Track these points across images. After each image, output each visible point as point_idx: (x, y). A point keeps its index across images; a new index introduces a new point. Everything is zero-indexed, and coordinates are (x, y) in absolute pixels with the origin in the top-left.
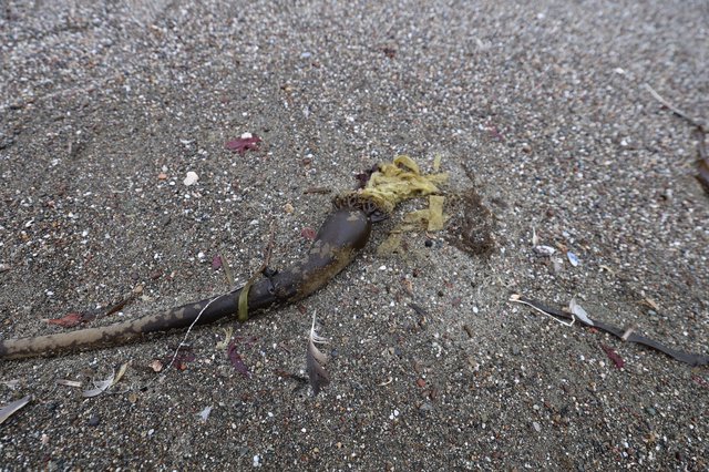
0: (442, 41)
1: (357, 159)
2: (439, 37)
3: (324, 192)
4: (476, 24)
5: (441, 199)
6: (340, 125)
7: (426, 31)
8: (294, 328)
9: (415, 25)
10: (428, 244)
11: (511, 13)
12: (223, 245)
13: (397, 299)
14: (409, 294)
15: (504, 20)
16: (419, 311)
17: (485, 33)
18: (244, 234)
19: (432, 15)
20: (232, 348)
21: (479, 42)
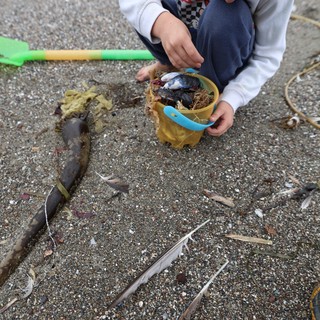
0: (29, 34)
1: (45, 108)
2: (26, 34)
3: (46, 130)
4: (39, 18)
5: (101, 96)
6: (19, 100)
7: (14, 33)
8: (93, 184)
9: (5, 33)
10: (114, 115)
11: (51, 5)
12: (19, 189)
13: (123, 141)
14: (125, 135)
15: (51, 9)
16: (135, 138)
17: (48, 20)
18: (25, 176)
19: (9, 24)
20: (76, 214)
21: (49, 25)
